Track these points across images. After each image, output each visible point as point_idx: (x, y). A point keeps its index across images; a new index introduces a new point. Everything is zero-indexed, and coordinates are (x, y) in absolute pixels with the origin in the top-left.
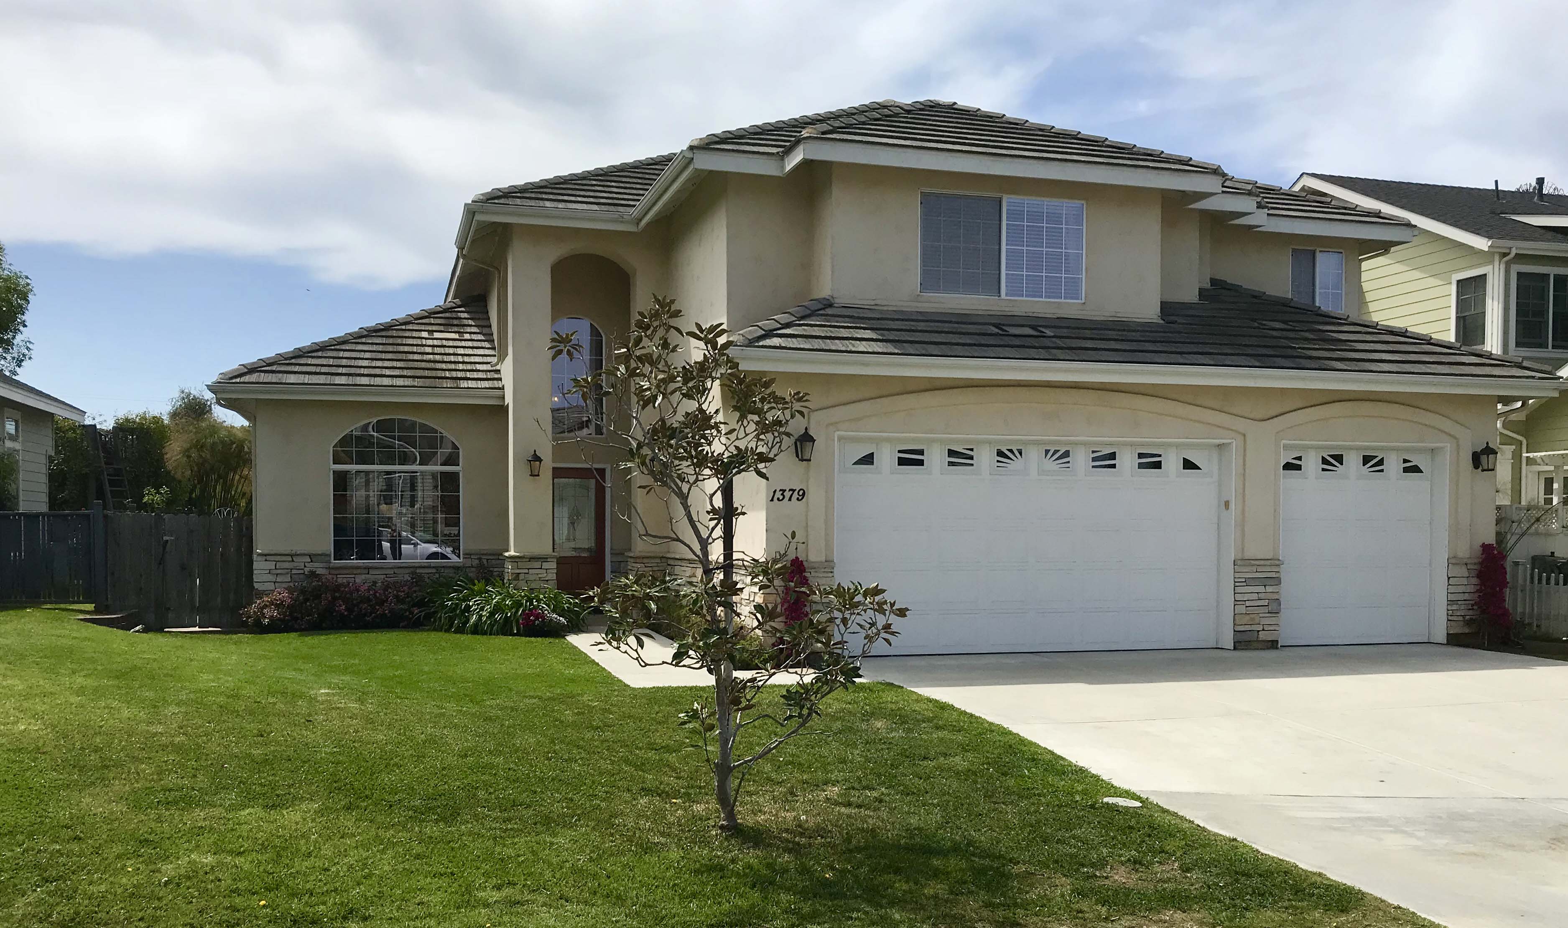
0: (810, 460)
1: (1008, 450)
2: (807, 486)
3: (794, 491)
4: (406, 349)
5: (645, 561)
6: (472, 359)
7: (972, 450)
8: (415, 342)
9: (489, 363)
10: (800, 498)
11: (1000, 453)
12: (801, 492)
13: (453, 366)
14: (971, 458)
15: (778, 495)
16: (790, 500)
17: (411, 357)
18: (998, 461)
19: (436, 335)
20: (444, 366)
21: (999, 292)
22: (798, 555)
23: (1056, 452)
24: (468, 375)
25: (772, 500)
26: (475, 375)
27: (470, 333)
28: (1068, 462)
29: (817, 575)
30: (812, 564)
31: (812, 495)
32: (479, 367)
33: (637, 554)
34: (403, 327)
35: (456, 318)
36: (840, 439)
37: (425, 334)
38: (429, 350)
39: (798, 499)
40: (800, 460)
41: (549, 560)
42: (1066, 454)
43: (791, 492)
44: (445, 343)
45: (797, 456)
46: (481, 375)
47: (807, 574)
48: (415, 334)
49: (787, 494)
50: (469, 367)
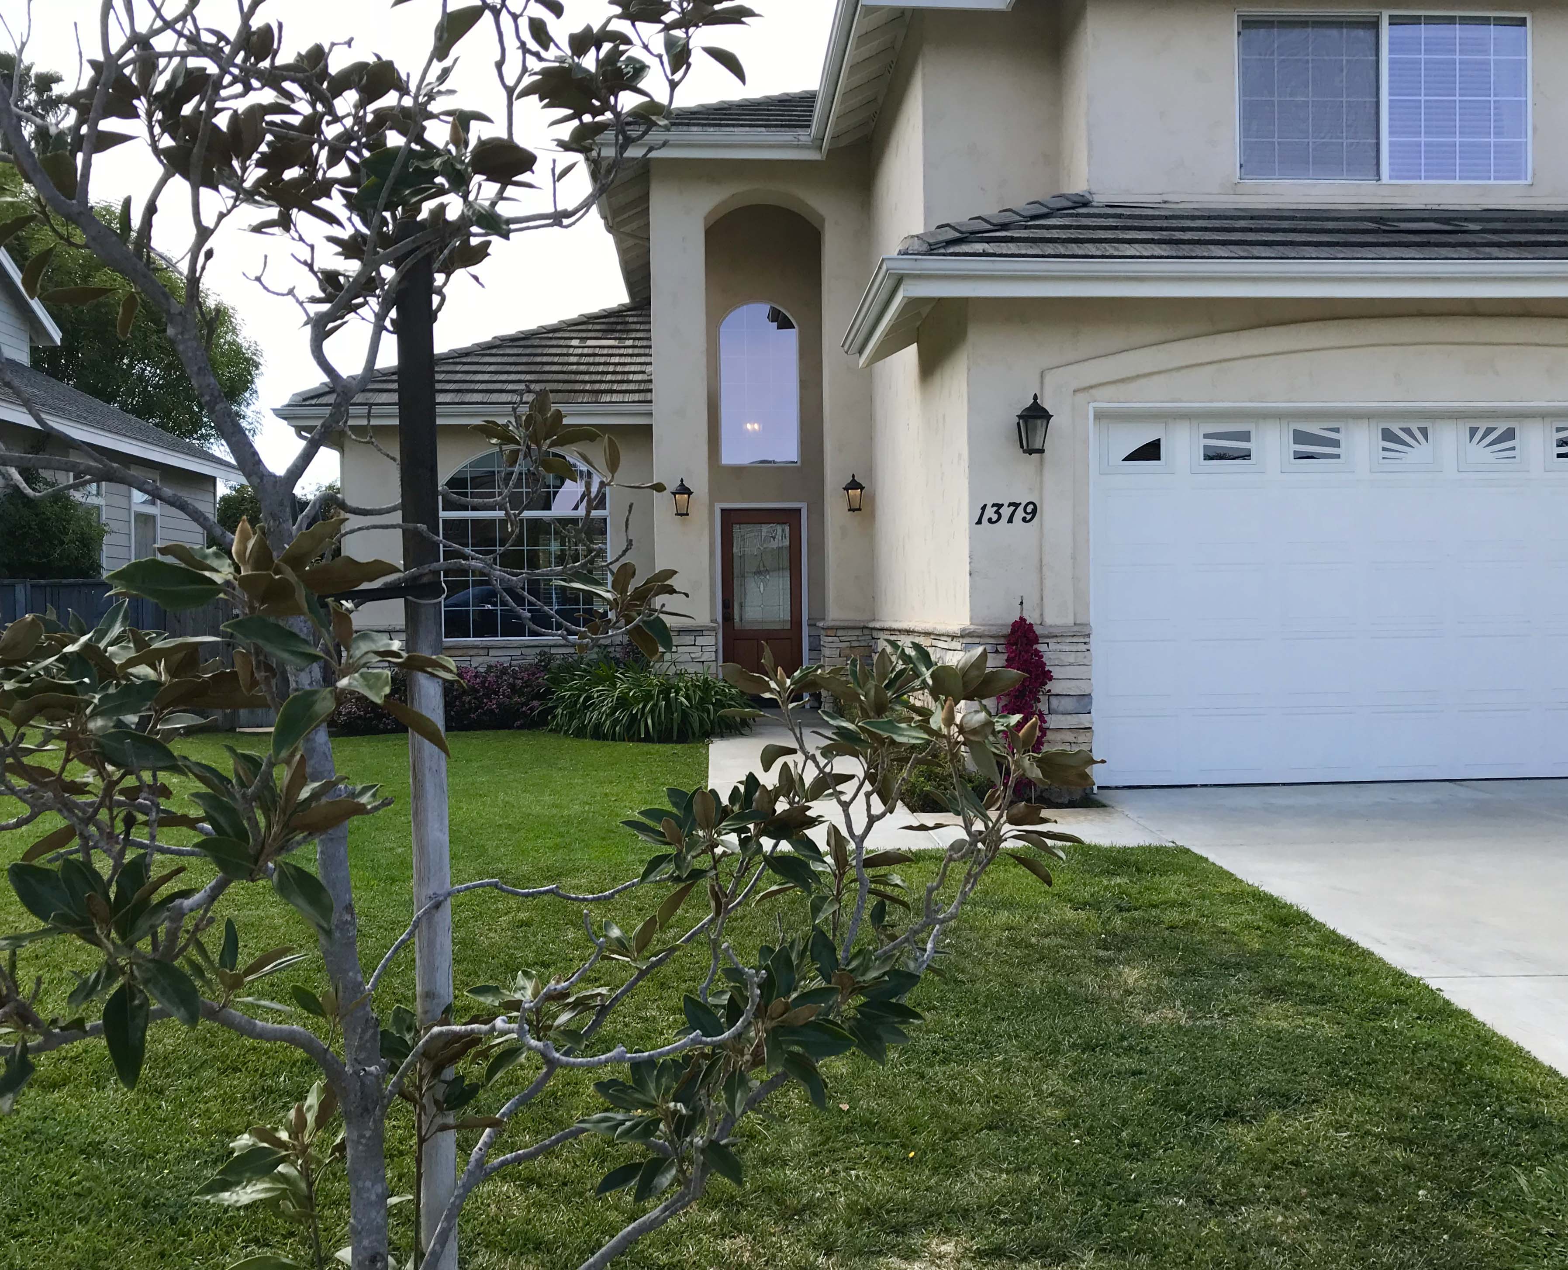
0: (1041, 451)
1: (1401, 429)
2: (1041, 499)
3: (1016, 505)
4: (545, 359)
5: (840, 633)
6: (627, 368)
7: (1337, 430)
8: (558, 351)
9: (644, 372)
10: (1028, 517)
11: (1388, 435)
12: (1030, 508)
13: (598, 377)
14: (1336, 443)
15: (990, 513)
16: (1010, 520)
17: (547, 368)
18: (1384, 449)
19: (590, 343)
20: (587, 378)
21: (1378, 173)
22: (1025, 617)
23: (1489, 431)
24: (615, 387)
25: (979, 522)
26: (624, 387)
27: (634, 339)
28: (1513, 448)
29: (1059, 647)
30: (1051, 630)
31: (1047, 511)
32: (631, 377)
33: (831, 624)
34: (550, 335)
35: (621, 323)
36: (1100, 416)
37: (575, 342)
38: (573, 359)
39: (1024, 519)
40: (1025, 452)
41: (705, 633)
42: (1509, 434)
43: (1012, 508)
44: (597, 351)
45: (1022, 446)
46: (632, 387)
47: (1041, 648)
48: (562, 342)
49: (1006, 512)
50: (619, 377)
